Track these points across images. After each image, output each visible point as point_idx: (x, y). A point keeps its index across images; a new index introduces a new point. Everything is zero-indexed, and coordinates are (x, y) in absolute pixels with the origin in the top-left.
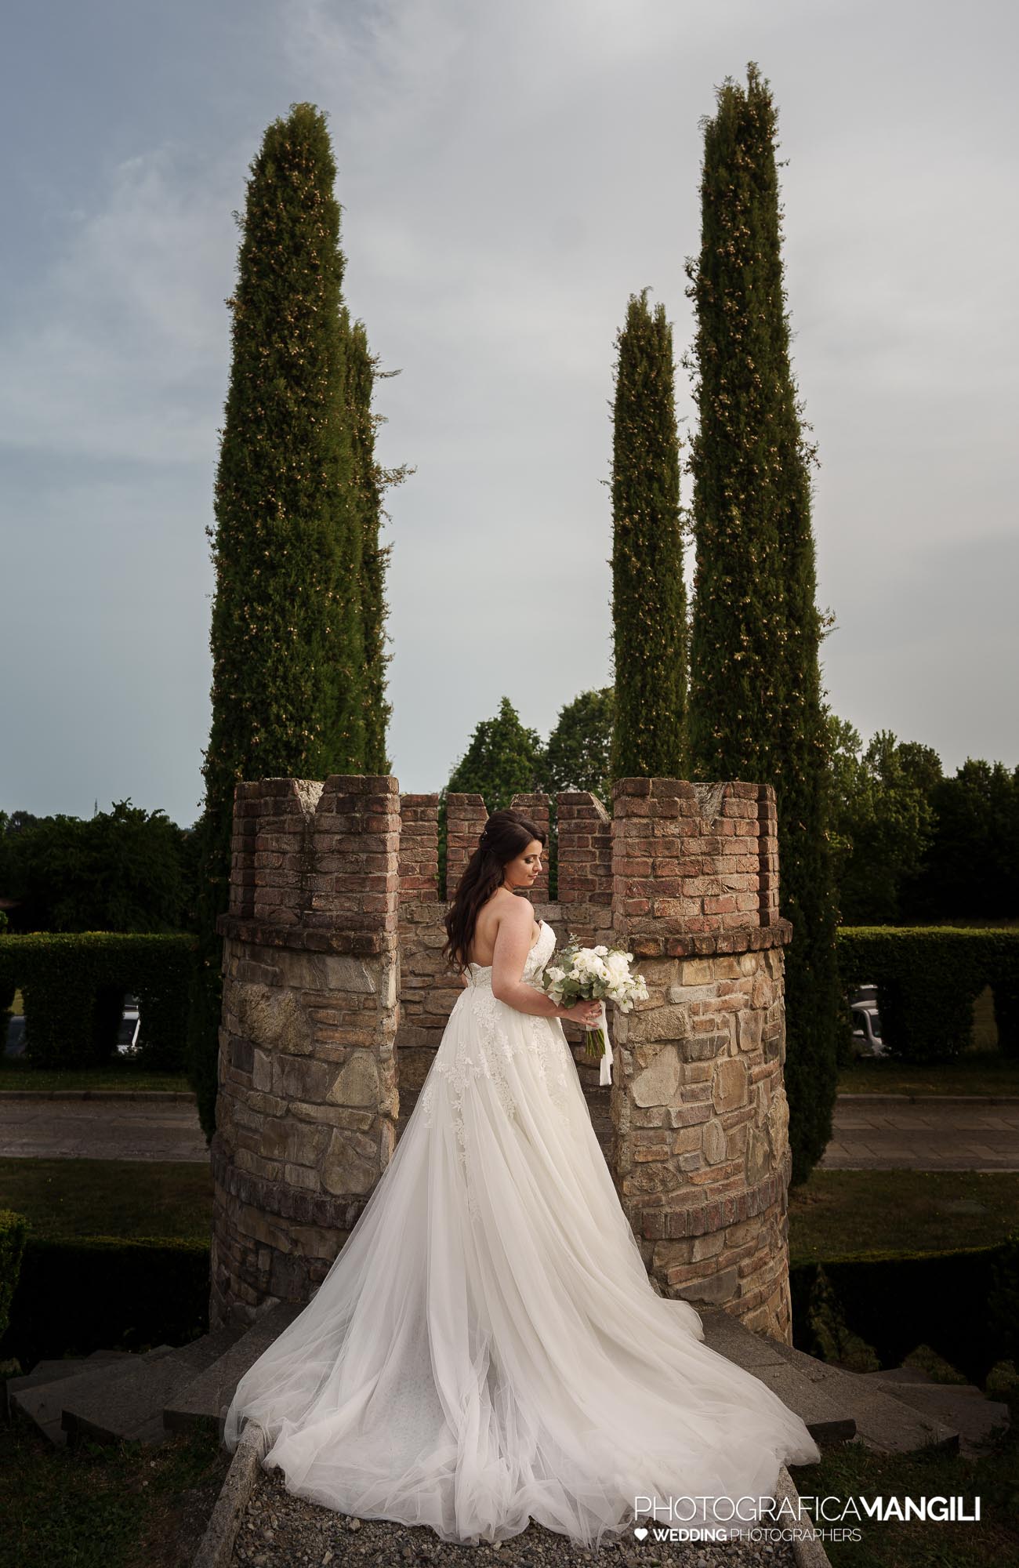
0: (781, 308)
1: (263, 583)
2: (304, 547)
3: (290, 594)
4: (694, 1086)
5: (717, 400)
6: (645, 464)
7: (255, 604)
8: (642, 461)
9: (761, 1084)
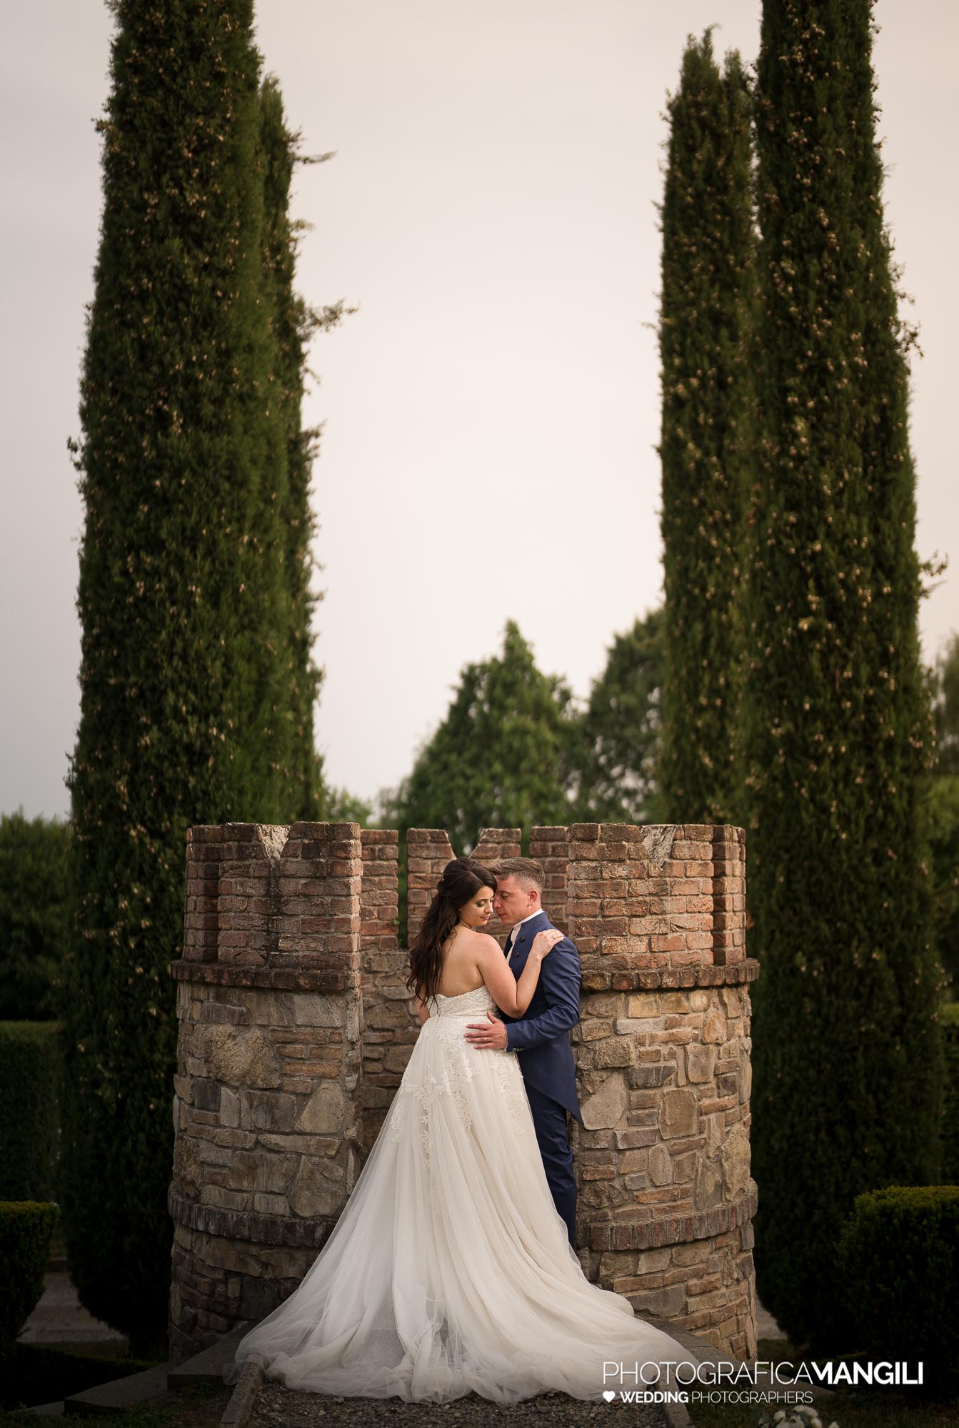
0: (871, 133)
1: (152, 525)
2: (209, 473)
3: (191, 540)
4: (640, 1112)
5: (777, 269)
6: (708, 300)
7: (142, 554)
8: (703, 295)
9: (712, 1116)
